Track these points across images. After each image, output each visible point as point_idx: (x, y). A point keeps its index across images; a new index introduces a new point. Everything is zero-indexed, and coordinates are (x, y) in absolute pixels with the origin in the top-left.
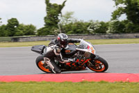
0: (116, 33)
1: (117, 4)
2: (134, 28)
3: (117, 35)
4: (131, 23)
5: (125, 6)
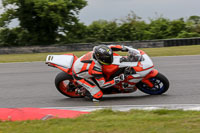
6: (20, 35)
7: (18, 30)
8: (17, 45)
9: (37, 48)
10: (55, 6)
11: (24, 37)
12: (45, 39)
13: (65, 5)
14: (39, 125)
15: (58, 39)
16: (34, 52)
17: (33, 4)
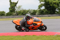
0: (40, 14)
1: (40, 2)
2: (48, 12)
3: (41, 15)
4: (46, 10)
5: (44, 3)
6: (45, 11)
7: (44, 10)
8: (44, 14)
9: (50, 15)
10: (55, 2)
11: (46, 12)
12: (52, 12)
13: (58, 2)
14: (54, 37)
15: (56, 13)
16: (49, 16)
17: (49, 2)
